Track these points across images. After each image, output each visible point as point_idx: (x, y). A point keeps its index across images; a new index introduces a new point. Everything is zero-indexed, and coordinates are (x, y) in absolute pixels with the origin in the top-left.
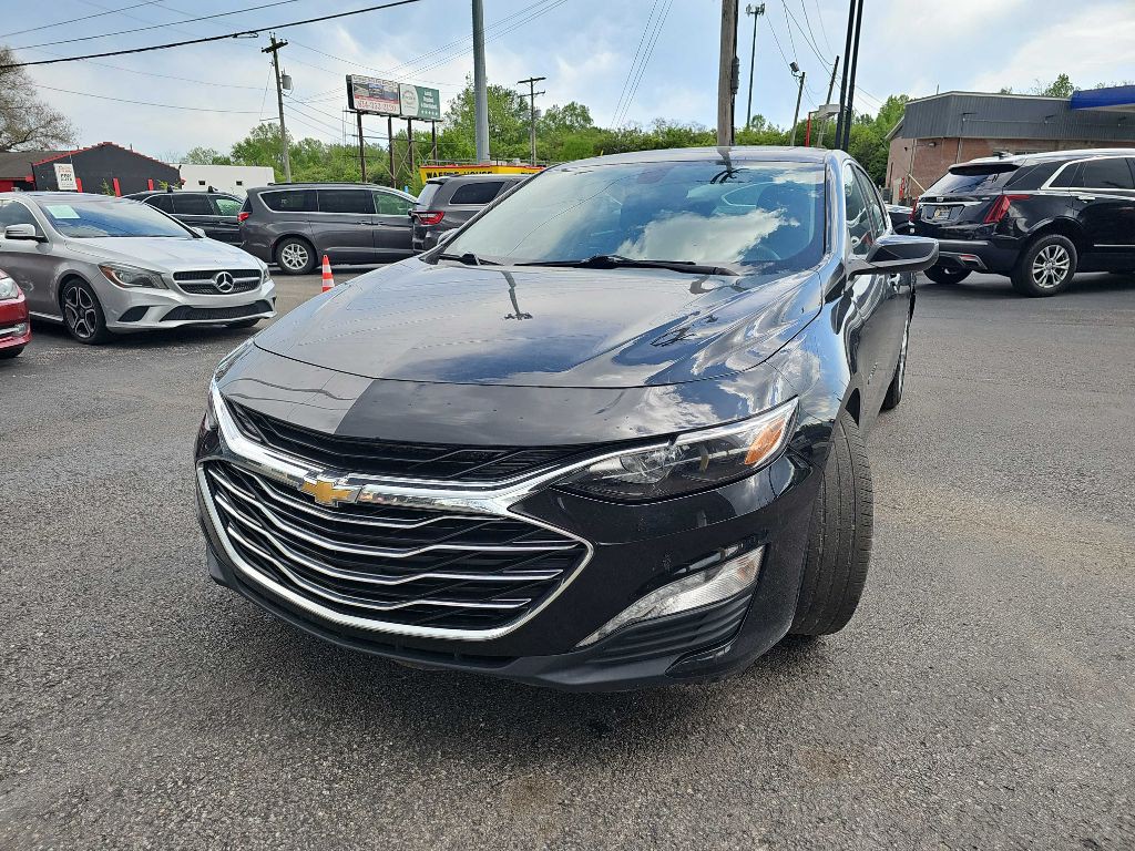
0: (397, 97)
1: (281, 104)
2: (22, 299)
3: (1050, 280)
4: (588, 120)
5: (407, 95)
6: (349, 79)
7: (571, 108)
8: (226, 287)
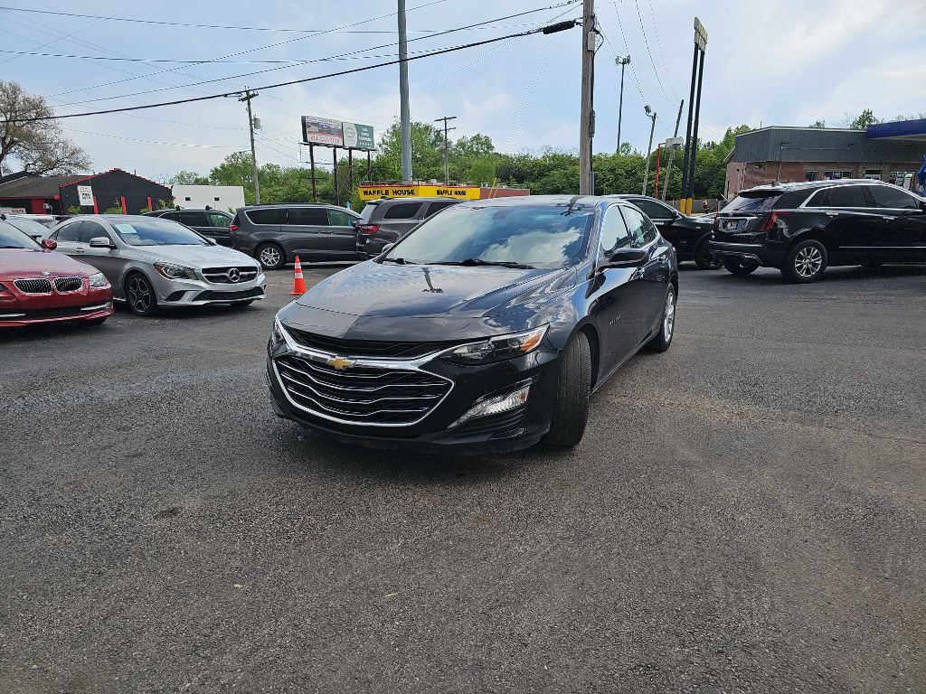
0: (341, 133)
1: (252, 140)
2: (109, 286)
3: (808, 272)
4: (490, 147)
5: (349, 130)
6: (303, 119)
7: (477, 138)
8: (235, 278)
